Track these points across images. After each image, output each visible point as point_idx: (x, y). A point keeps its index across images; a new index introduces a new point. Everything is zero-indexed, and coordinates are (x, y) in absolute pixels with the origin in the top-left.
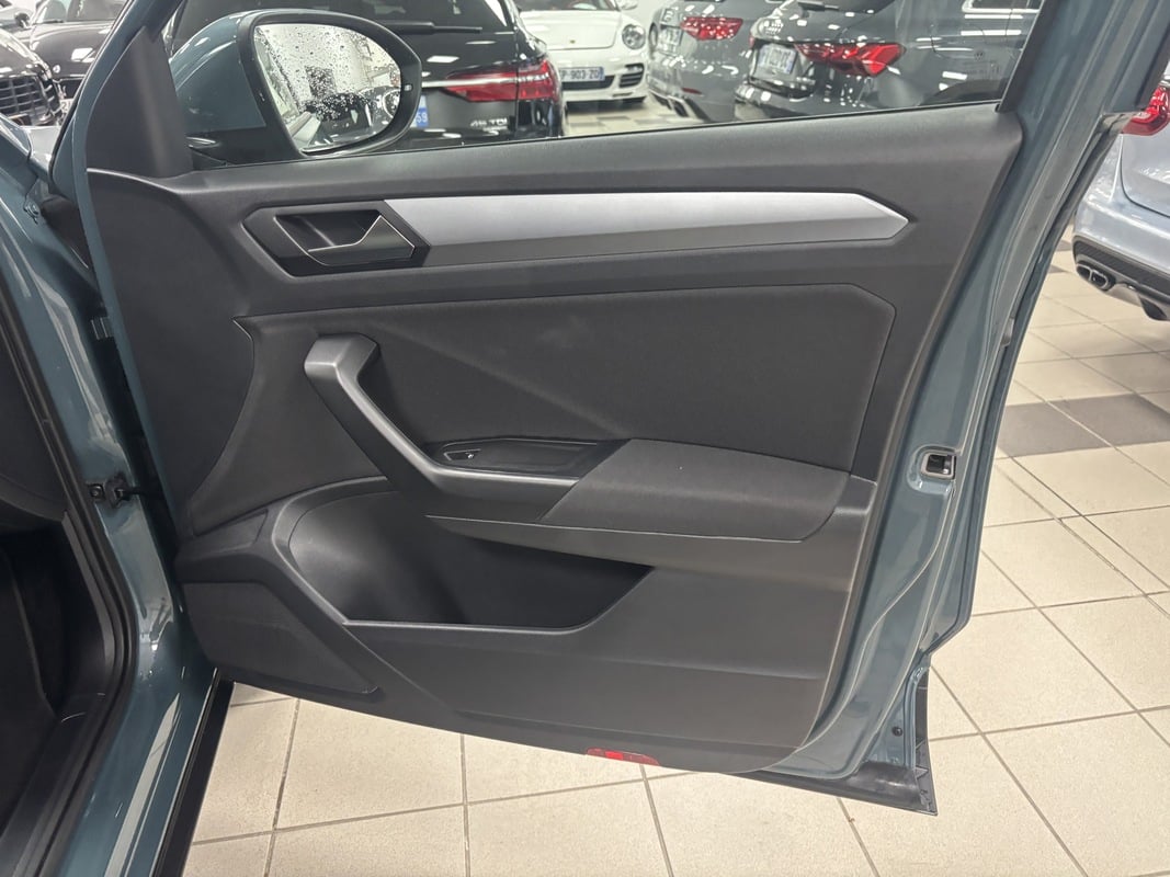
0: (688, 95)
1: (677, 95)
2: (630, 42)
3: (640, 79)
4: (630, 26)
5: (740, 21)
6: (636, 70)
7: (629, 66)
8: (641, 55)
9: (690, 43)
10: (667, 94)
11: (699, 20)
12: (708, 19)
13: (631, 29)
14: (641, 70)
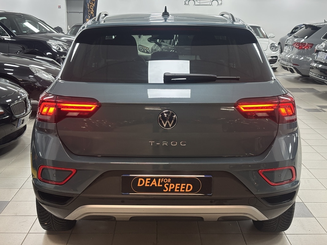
0: (294, 66)
1: (291, 66)
2: (273, 49)
3: (276, 61)
4: (273, 44)
5: (313, 44)
6: (274, 58)
7: (272, 57)
8: (277, 53)
9: (296, 50)
10: (287, 65)
11: (299, 43)
12: (302, 43)
13: (273, 45)
14: (276, 58)
